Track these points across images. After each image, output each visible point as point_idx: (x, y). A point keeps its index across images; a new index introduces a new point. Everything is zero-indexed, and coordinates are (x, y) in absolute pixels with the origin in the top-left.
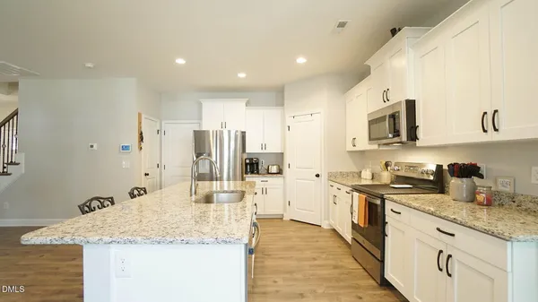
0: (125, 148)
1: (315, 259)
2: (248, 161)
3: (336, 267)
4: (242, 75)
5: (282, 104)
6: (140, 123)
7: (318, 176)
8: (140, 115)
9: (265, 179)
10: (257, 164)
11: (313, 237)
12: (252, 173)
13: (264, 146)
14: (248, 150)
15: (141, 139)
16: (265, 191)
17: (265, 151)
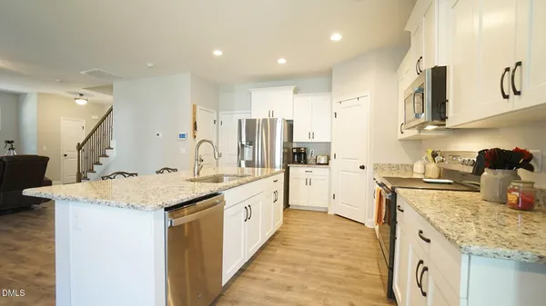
0: (182, 136)
1: (331, 256)
2: (295, 151)
3: (349, 268)
4: (282, 61)
5: (330, 90)
6: (194, 114)
7: (362, 167)
8: (194, 107)
9: (309, 169)
10: (305, 154)
11: (346, 234)
12: (299, 162)
13: (311, 135)
14: (295, 139)
15: (195, 128)
16: (309, 182)
17: (313, 141)
